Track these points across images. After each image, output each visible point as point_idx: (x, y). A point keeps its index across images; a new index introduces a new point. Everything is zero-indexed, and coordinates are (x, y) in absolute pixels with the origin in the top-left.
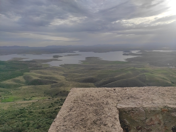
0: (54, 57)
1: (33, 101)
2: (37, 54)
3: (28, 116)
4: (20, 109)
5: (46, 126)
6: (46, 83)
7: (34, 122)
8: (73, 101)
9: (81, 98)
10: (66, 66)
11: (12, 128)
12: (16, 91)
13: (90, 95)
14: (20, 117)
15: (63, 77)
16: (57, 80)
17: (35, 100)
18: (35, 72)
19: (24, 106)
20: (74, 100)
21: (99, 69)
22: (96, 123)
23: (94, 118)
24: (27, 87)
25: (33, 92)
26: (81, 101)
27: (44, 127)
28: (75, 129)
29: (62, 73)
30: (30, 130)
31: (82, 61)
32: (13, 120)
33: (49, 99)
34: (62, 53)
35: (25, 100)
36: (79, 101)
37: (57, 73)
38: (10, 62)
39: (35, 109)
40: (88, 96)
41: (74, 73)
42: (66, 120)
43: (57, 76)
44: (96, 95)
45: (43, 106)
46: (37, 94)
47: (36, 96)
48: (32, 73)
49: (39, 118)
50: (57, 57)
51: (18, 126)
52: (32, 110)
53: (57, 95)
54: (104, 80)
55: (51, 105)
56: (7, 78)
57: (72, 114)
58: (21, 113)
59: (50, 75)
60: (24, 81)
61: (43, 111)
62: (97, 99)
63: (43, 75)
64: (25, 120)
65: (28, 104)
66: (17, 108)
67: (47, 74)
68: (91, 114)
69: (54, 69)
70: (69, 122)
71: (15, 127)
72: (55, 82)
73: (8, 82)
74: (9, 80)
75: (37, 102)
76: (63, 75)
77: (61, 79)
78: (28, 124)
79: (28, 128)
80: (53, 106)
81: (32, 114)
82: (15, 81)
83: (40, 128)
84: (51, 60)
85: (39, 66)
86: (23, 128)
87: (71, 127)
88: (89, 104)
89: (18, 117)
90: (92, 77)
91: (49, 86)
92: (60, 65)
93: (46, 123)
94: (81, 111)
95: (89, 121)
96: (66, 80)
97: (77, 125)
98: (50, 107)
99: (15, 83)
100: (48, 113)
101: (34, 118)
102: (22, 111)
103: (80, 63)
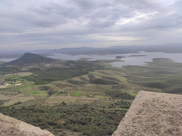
0: (117, 57)
1: (95, 99)
2: (101, 55)
3: (90, 112)
4: (84, 105)
5: (105, 126)
6: (107, 83)
7: (95, 118)
8: (141, 104)
9: (151, 102)
10: (128, 67)
11: (77, 119)
12: (82, 87)
13: (163, 101)
14: (84, 112)
15: (125, 79)
16: (118, 81)
17: (97, 98)
18: (98, 72)
19: (87, 102)
20: (143, 103)
21: (170, 73)
22: (171, 133)
23: (169, 127)
24: (90, 85)
25: (96, 91)
26: (152, 105)
27: (104, 125)
28: (145, 133)
29: (124, 74)
30: (91, 125)
31: (147, 63)
32: (79, 113)
33: (110, 99)
34: (125, 53)
35: (88, 96)
36: (149, 105)
37: (119, 74)
38: (79, 62)
39: (97, 107)
40: (159, 101)
41: (137, 75)
42: (135, 122)
43: (119, 77)
44: (170, 102)
45: (104, 105)
46: (99, 93)
47: (98, 95)
48: (95, 72)
49: (100, 116)
50: (120, 57)
51: (82, 119)
52: (94, 107)
53: (117, 96)
54: (177, 87)
55: (112, 106)
56: (75, 76)
57: (141, 117)
58: (85, 108)
59: (112, 75)
60: (88, 79)
61: (103, 110)
62: (172, 106)
63: (105, 75)
64: (88, 115)
65: (91, 101)
66: (82, 103)
67: (109, 75)
68: (164, 122)
69: (116, 70)
70: (138, 124)
71: (80, 119)
72: (116, 83)
73: (76, 79)
74: (77, 77)
75: (98, 100)
76: (125, 77)
77: (122, 81)
78: (90, 120)
79: (90, 123)
80: (113, 107)
81: (94, 111)
82: (82, 78)
83: (100, 126)
84: (114, 61)
85: (102, 66)
86: (85, 122)
87: (141, 129)
88: (162, 110)
89: (82, 111)
90: (159, 81)
91: (111, 86)
92: (122, 67)
93: (106, 123)
94: (152, 116)
95: (162, 129)
96: (128, 82)
97: (148, 129)
98: (110, 107)
99: (81, 81)
100: (108, 113)
101: (95, 115)
102: (86, 106)
103: (146, 65)
